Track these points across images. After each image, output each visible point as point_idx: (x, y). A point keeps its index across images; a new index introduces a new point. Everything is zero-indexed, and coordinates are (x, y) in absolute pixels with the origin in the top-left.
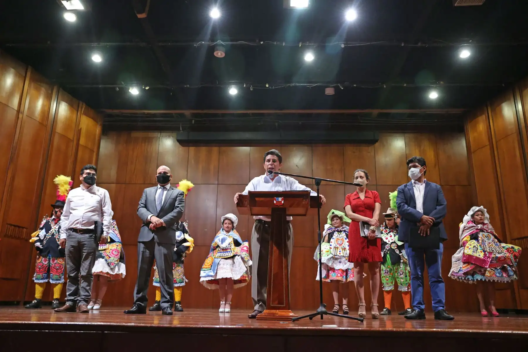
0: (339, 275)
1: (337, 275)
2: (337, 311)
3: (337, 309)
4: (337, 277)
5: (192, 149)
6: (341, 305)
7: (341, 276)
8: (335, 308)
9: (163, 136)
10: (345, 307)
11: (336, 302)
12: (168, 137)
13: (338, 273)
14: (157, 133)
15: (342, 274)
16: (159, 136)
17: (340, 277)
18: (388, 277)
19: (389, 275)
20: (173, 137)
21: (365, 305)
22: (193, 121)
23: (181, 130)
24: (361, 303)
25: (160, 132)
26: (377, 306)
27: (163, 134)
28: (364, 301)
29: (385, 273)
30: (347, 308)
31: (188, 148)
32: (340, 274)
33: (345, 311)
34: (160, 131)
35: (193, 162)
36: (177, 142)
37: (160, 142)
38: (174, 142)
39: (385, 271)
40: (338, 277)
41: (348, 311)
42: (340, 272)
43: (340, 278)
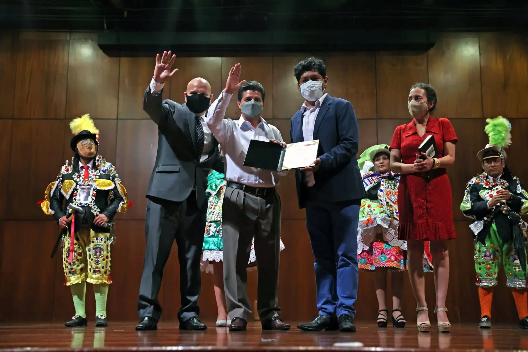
0: (393, 258)
1: (389, 258)
2: (385, 321)
3: (385, 319)
4: (388, 261)
5: (125, 61)
6: (389, 311)
7: (396, 259)
8: (380, 316)
9: (74, 39)
10: (397, 314)
11: (382, 306)
12: (83, 40)
13: (391, 256)
14: (64, 34)
15: (398, 256)
16: (68, 39)
17: (395, 262)
18: (489, 264)
19: (491, 260)
20: (92, 40)
21: (427, 309)
22: (126, 13)
23: (105, 27)
24: (419, 307)
25: (70, 32)
26: (446, 312)
27: (76, 36)
28: (425, 304)
29: (486, 256)
30: (402, 317)
31: (118, 59)
32: (395, 257)
33: (399, 321)
34: (69, 30)
35: (127, 81)
36: (99, 48)
37: (70, 49)
38: (94, 49)
39: (485, 252)
40: (392, 261)
41: (404, 321)
42: (395, 254)
43: (394, 264)
